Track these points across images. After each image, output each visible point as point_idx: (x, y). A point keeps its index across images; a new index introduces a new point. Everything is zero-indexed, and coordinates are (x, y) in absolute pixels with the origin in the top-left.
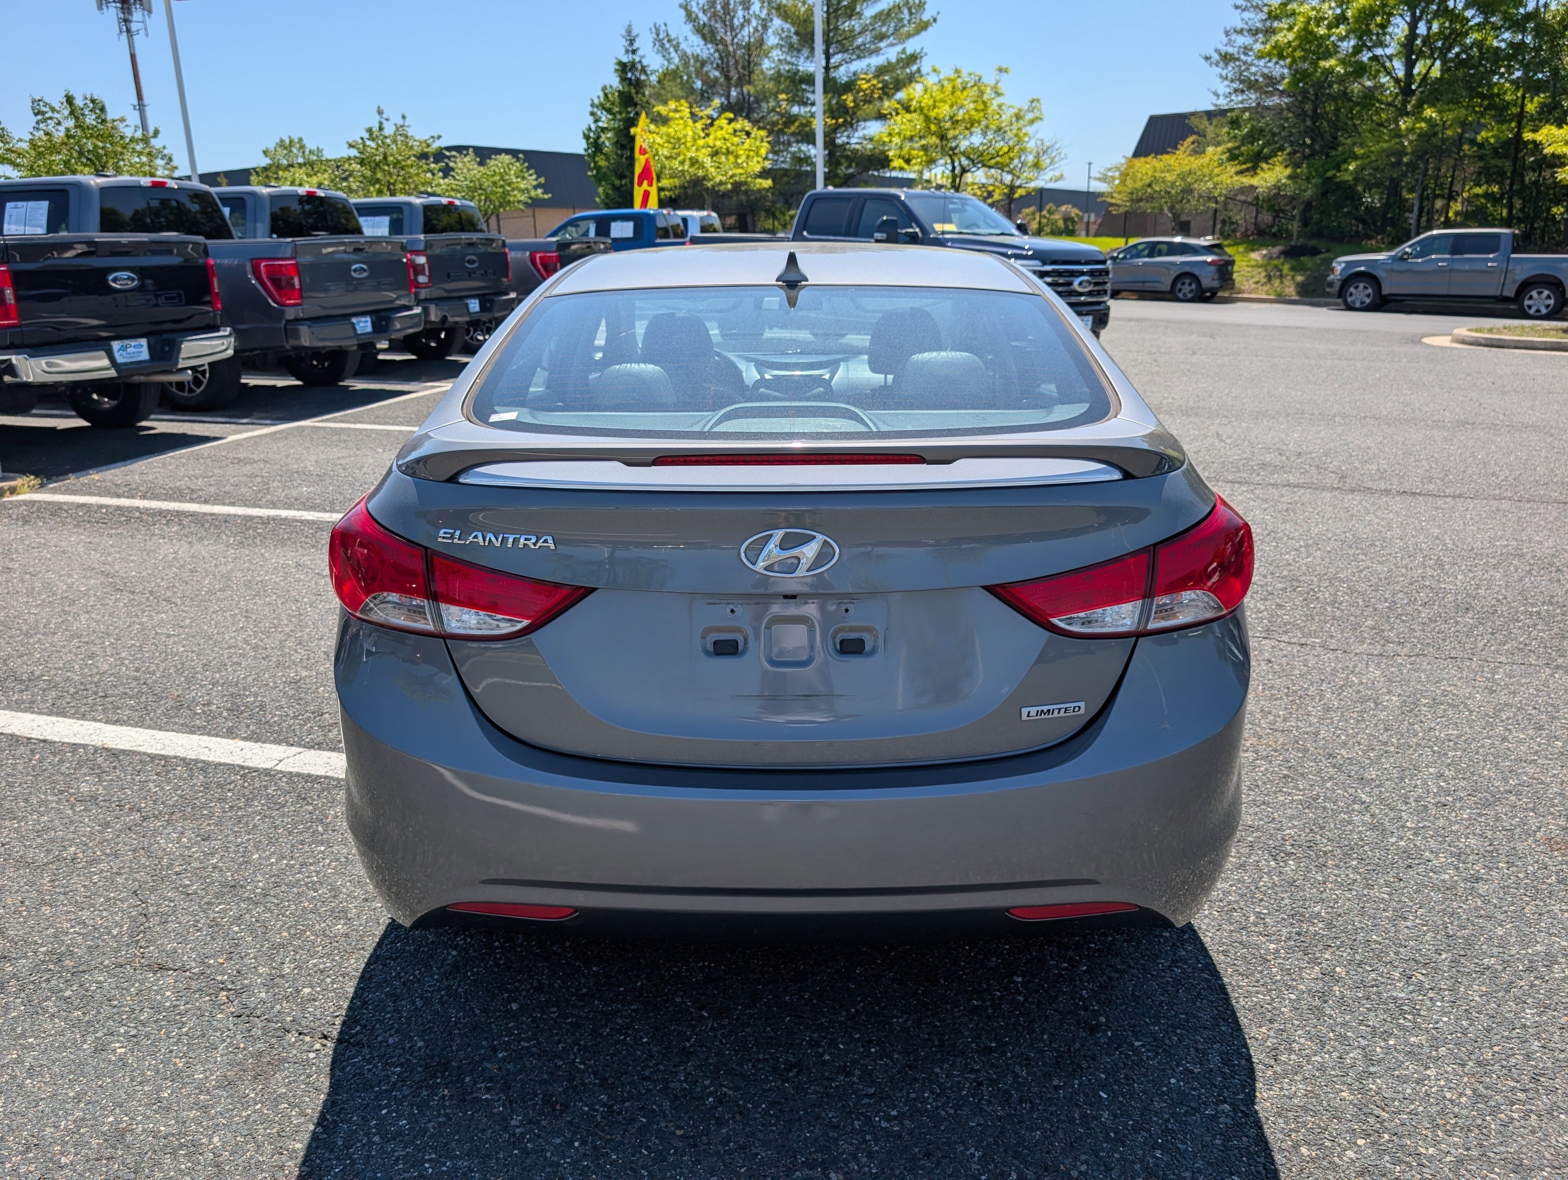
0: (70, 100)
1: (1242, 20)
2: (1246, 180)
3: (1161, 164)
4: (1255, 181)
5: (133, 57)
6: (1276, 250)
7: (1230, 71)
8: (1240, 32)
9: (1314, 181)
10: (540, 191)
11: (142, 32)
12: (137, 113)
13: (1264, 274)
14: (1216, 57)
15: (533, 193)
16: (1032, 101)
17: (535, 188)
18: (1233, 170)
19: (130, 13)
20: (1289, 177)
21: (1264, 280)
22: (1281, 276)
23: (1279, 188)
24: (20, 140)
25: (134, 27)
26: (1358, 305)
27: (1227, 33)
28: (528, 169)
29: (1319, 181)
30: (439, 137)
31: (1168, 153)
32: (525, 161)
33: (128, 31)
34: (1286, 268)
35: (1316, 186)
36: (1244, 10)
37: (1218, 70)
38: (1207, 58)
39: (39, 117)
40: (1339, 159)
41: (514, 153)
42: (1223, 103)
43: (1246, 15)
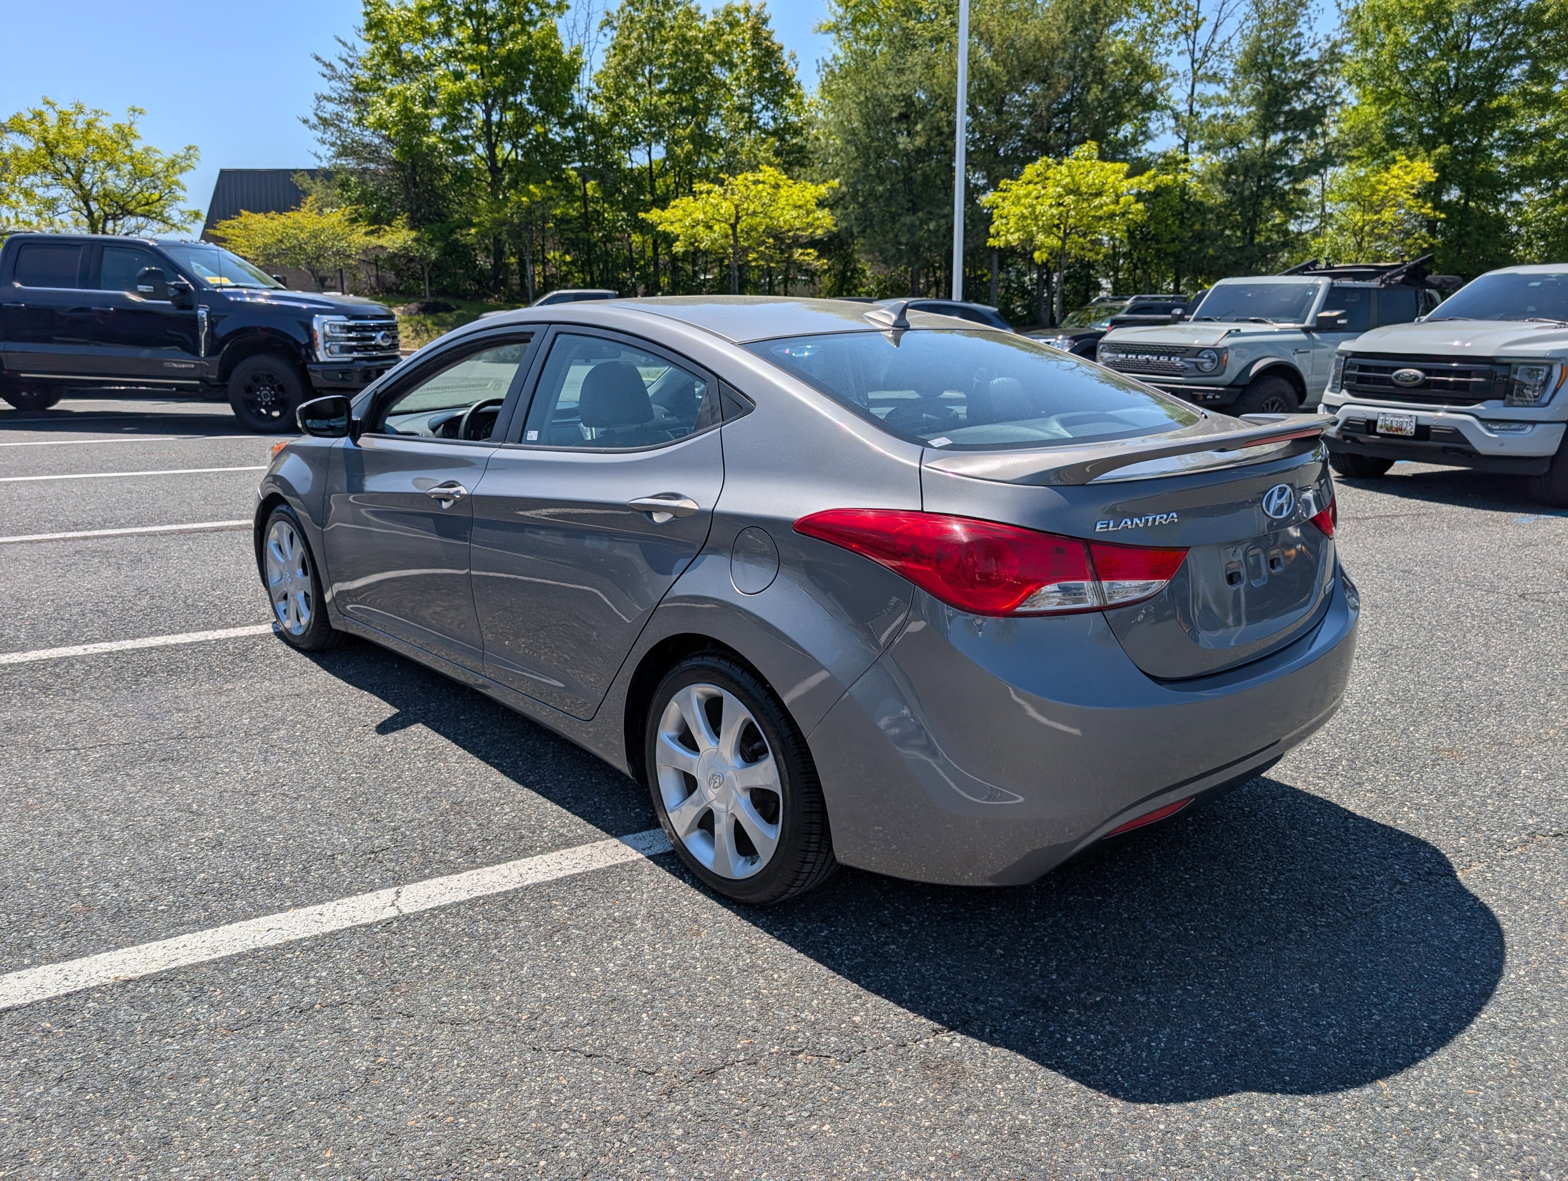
1: (331, 88)
2: (374, 241)
3: (290, 221)
4: (382, 242)
6: (413, 306)
7: (330, 135)
8: (330, 99)
9: (437, 244)
13: (410, 329)
14: (314, 120)
16: (189, 149)
18: (363, 230)
20: (415, 240)
21: (413, 335)
22: (427, 331)
23: (405, 249)
26: (509, 358)
27: (317, 98)
29: (443, 244)
31: (293, 210)
34: (429, 323)
35: (439, 249)
36: (330, 80)
37: (319, 134)
38: (305, 121)
40: (452, 226)
42: (325, 164)
43: (334, 84)
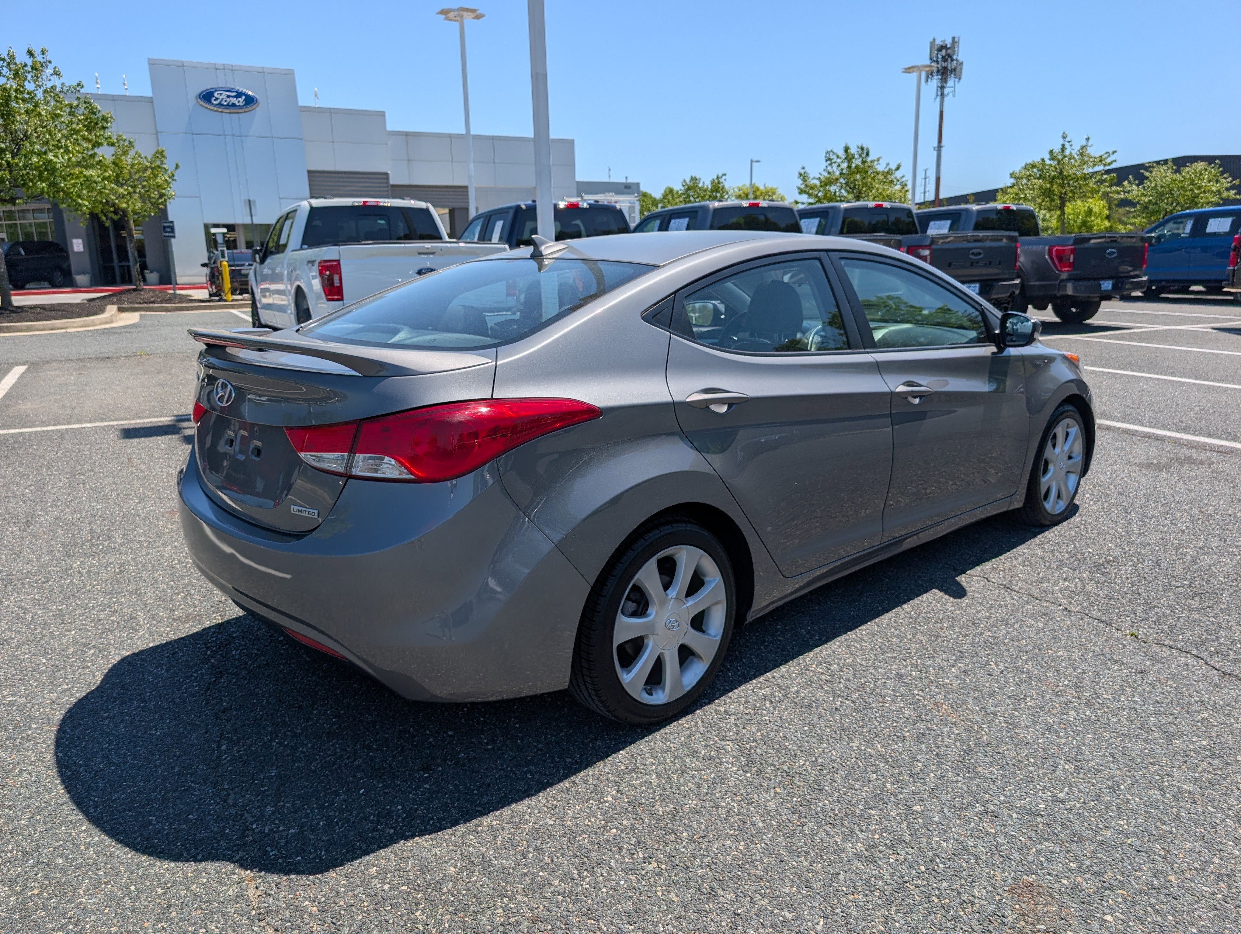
0: (847, 149)
5: (941, 113)
10: (1232, 192)
11: (951, 94)
12: (935, 153)
15: (1225, 195)
17: (1228, 189)
19: (946, 82)
24: (814, 178)
25: (946, 91)
28: (1222, 173)
30: (1114, 152)
32: (1220, 166)
33: (942, 95)
39: (829, 162)
41: (1209, 159)
